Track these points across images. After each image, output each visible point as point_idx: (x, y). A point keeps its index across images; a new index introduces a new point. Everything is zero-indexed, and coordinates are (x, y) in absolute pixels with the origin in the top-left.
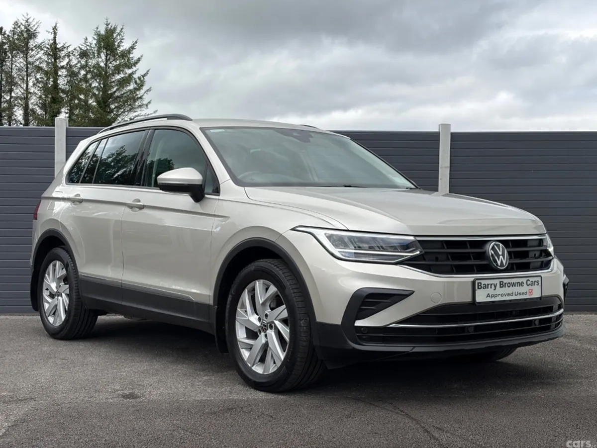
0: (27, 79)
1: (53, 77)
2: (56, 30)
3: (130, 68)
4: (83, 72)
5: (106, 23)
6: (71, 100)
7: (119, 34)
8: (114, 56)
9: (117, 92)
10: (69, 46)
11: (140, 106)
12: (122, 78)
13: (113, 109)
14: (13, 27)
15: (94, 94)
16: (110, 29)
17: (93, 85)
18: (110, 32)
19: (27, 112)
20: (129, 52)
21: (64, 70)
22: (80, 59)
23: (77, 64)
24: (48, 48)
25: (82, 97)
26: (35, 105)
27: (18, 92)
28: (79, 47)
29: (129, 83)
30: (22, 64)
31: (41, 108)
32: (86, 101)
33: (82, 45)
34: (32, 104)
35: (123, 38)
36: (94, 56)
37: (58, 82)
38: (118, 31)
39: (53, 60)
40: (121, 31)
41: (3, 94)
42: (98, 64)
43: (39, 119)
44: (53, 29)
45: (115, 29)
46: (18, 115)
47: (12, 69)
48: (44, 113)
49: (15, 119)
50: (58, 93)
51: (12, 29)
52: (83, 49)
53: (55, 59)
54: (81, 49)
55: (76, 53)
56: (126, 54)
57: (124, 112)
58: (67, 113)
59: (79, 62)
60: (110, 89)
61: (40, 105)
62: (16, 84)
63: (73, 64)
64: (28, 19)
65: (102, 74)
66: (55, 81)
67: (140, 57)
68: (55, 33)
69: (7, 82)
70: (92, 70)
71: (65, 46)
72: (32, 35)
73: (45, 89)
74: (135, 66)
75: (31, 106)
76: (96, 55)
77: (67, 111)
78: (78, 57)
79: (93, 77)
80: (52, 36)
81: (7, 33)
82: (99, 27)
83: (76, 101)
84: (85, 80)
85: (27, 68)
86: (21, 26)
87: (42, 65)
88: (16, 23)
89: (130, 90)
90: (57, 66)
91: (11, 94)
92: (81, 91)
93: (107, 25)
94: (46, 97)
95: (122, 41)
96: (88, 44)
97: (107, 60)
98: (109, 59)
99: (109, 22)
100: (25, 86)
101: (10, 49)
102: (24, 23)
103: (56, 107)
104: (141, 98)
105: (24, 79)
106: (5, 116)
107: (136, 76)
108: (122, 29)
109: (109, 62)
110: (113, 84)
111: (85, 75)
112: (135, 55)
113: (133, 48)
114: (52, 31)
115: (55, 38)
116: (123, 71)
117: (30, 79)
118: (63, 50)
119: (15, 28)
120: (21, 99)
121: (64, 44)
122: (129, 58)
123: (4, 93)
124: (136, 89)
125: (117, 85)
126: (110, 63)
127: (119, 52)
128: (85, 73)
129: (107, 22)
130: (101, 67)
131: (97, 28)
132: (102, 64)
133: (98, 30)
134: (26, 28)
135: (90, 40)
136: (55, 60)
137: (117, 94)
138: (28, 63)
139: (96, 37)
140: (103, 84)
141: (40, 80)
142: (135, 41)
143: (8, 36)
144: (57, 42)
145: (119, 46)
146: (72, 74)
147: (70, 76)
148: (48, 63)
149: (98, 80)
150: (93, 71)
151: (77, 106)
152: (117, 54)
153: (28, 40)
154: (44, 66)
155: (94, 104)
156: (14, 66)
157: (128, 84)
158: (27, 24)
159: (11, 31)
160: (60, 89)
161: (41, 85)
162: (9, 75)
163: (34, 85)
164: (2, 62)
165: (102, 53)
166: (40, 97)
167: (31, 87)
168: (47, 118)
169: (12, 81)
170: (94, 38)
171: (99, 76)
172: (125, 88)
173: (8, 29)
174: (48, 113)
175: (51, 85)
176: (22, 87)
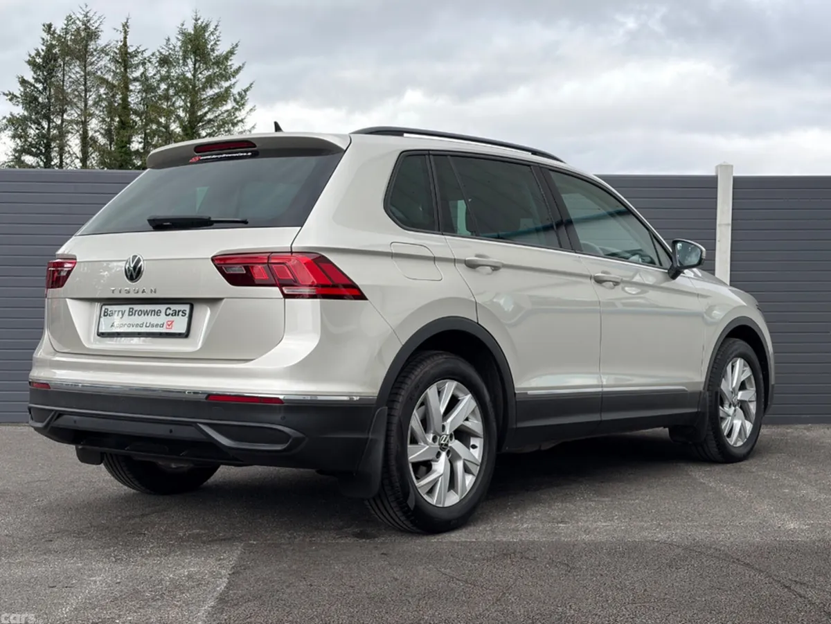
0: (86, 95)
1: (122, 94)
2: (128, 27)
3: (227, 79)
4: (163, 86)
5: (194, 17)
6: (147, 124)
7: (212, 33)
8: (205, 63)
9: (209, 113)
10: (144, 51)
12: (217, 94)
14: (66, 22)
15: (178, 117)
16: (201, 26)
17: (177, 104)
18: (201, 30)
19: (86, 141)
20: (227, 57)
21: (137, 84)
22: (159, 68)
23: (155, 75)
24: (116, 53)
25: (163, 120)
26: (95, 132)
27: (72, 114)
28: (158, 51)
29: (226, 101)
30: (78, 76)
31: (104, 136)
32: (167, 127)
33: (163, 48)
34: (92, 129)
35: (219, 38)
36: (179, 63)
37: (129, 100)
38: (211, 29)
39: (122, 70)
40: (215, 29)
41: (52, 117)
42: (183, 74)
43: (103, 151)
44: (124, 26)
45: (207, 25)
46: (73, 145)
47: (63, 81)
48: (108, 143)
49: (69, 152)
50: (128, 115)
51: (65, 27)
52: (164, 53)
53: (126, 68)
54: (161, 53)
55: (154, 60)
56: (222, 61)
58: (140, 143)
59: (158, 72)
60: (200, 110)
61: (103, 131)
62: (70, 103)
63: (150, 75)
64: (88, 12)
65: (189, 89)
66: (125, 99)
67: (241, 65)
68: (126, 32)
69: (57, 99)
70: (175, 82)
71: (139, 50)
72: (92, 35)
73: (111, 111)
74: (234, 76)
75: (90, 134)
76: (181, 61)
77: (140, 140)
78: (157, 64)
79: (176, 94)
80: (121, 37)
81: (58, 32)
82: (185, 23)
83: (154, 127)
84: (167, 97)
85: (85, 79)
86: (78, 22)
87: (106, 77)
88: (69, 18)
89: (227, 111)
90: (128, 78)
91: (62, 116)
92: (161, 112)
93: (196, 20)
94: (112, 120)
95: (218, 43)
96: (171, 46)
97: (195, 70)
98: (199, 68)
99: (198, 17)
100: (82, 105)
101: (62, 54)
102: (81, 17)
103: (126, 134)
104: (242, 121)
105: (81, 96)
106: (55, 147)
107: (235, 91)
108: (216, 26)
109: (198, 72)
110: (204, 103)
111: (167, 90)
112: (234, 63)
113: (231, 52)
114: (121, 28)
115: (125, 38)
116: (217, 84)
117: (90, 96)
118: (136, 56)
119: (67, 25)
120: (77, 123)
121: (138, 48)
122: (226, 66)
123: (53, 114)
124: (235, 110)
125: (209, 104)
126: (200, 73)
127: (212, 57)
128: (166, 87)
129: (196, 16)
130: (187, 78)
131: (183, 25)
132: (189, 75)
133: (184, 27)
134: (84, 24)
135: (173, 41)
136: (125, 70)
137: (210, 116)
138: (87, 74)
139: (180, 37)
140: (191, 102)
141: (104, 96)
142: (235, 44)
143: (60, 36)
144: (128, 44)
145: (213, 50)
146: (148, 88)
147: (146, 91)
148: (116, 74)
149: (183, 98)
150: (177, 84)
151: (154, 133)
152: (211, 60)
153: (87, 41)
154: (109, 77)
155: (178, 130)
156: (67, 77)
157: (224, 103)
159: (62, 29)
160: (131, 109)
161: (104, 104)
162: (61, 90)
163: (96, 104)
164: (51, 73)
165: (190, 59)
166: (103, 121)
167: (90, 106)
168: (113, 149)
169: (65, 98)
170: (178, 38)
171: (185, 91)
172: (220, 108)
173: (59, 26)
174: (113, 143)
175: (119, 104)
176: (78, 107)
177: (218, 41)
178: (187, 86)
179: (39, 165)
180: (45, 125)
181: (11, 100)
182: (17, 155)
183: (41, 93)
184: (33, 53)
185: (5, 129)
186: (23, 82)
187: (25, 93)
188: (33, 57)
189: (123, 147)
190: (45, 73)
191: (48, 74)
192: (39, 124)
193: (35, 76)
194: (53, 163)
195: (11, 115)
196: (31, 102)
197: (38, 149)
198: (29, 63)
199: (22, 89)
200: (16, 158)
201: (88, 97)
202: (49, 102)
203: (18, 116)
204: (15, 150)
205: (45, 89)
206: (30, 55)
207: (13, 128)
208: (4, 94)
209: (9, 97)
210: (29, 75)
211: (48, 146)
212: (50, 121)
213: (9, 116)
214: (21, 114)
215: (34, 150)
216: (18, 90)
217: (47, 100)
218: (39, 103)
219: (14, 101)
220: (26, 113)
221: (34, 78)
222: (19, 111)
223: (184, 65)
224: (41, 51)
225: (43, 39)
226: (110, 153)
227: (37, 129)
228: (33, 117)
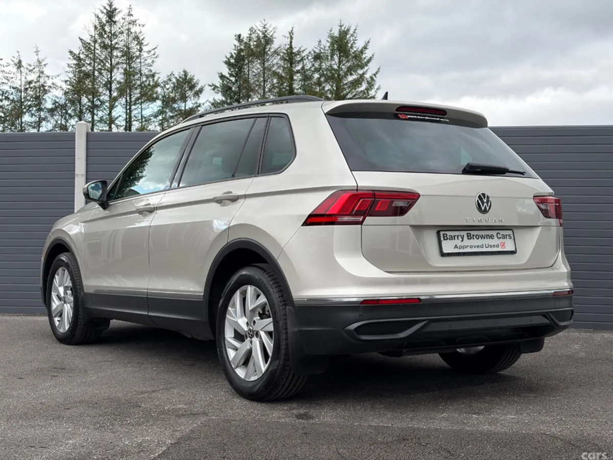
0: (264, 85)
1: (289, 82)
2: (293, 34)
3: (362, 68)
4: (316, 76)
5: (339, 25)
7: (352, 35)
8: (347, 57)
9: (349, 94)
10: (304, 50)
12: (354, 79)
14: (249, 32)
16: (344, 31)
17: (326, 89)
18: (344, 33)
20: (362, 52)
21: (299, 75)
22: (313, 62)
23: (311, 68)
24: (284, 53)
28: (313, 50)
29: (361, 84)
30: (259, 70)
33: (316, 48)
35: (356, 39)
36: (328, 59)
37: (294, 86)
38: (351, 32)
39: (289, 65)
40: (354, 32)
42: (331, 66)
44: (290, 33)
45: (348, 30)
47: (248, 75)
51: (249, 36)
52: (317, 52)
53: (291, 64)
54: (315, 52)
55: (310, 57)
56: (358, 56)
59: (313, 65)
60: (343, 91)
62: (252, 90)
63: (308, 68)
64: (265, 25)
65: (335, 77)
66: (291, 86)
67: (371, 56)
68: (291, 38)
70: (325, 73)
71: (301, 50)
72: (268, 41)
73: (280, 95)
74: (366, 65)
76: (329, 57)
78: (312, 60)
79: (326, 81)
80: (289, 40)
81: (245, 40)
82: (333, 29)
84: (319, 83)
85: (264, 73)
86: (258, 32)
87: (278, 70)
88: (251, 30)
89: (361, 91)
90: (293, 71)
91: (248, 100)
92: (315, 94)
93: (341, 26)
95: (355, 42)
96: (322, 46)
97: (340, 62)
98: (342, 61)
99: (342, 24)
100: (261, 92)
101: (247, 56)
102: (261, 28)
105: (261, 85)
107: (367, 76)
108: (355, 30)
109: (342, 64)
110: (345, 87)
111: (319, 79)
112: (367, 54)
113: (365, 48)
114: (288, 35)
115: (291, 42)
116: (355, 71)
117: (267, 85)
118: (298, 55)
119: (250, 34)
121: (300, 49)
122: (361, 58)
124: (367, 89)
125: (349, 87)
126: (344, 65)
127: (351, 53)
128: (319, 76)
129: (341, 23)
130: (334, 69)
131: (331, 31)
132: (335, 67)
133: (332, 32)
134: (263, 34)
135: (324, 43)
138: (264, 69)
139: (329, 40)
140: (336, 87)
141: (276, 85)
142: (367, 41)
143: (246, 42)
144: (293, 47)
145: (352, 47)
146: (306, 78)
147: (304, 80)
148: (284, 68)
149: (331, 83)
150: (326, 74)
152: (350, 54)
153: (265, 46)
154: (280, 71)
156: (251, 72)
157: (360, 86)
158: (264, 30)
159: (247, 38)
160: (295, 93)
161: (276, 90)
162: (246, 81)
163: (270, 91)
164: (241, 69)
165: (336, 55)
167: (267, 92)
169: (249, 87)
170: (327, 41)
171: (332, 79)
172: (357, 90)
173: (245, 35)
175: (286, 89)
176: (259, 93)
177: (356, 40)
178: (333, 75)
181: (214, 89)
183: (234, 84)
184: (229, 56)
186: (222, 77)
187: (223, 85)
188: (228, 59)
190: (237, 70)
191: (239, 70)
193: (230, 73)
195: (215, 100)
196: (227, 90)
198: (226, 63)
199: (221, 82)
201: (265, 85)
202: (239, 90)
203: (218, 101)
205: (236, 81)
206: (226, 57)
208: (209, 85)
209: (213, 87)
210: (226, 71)
213: (212, 101)
214: (221, 99)
216: (218, 82)
217: (237, 89)
218: (232, 91)
219: (216, 90)
220: (224, 99)
221: (229, 74)
222: (219, 97)
223: (331, 60)
224: (233, 54)
225: (235, 46)
228: (228, 101)
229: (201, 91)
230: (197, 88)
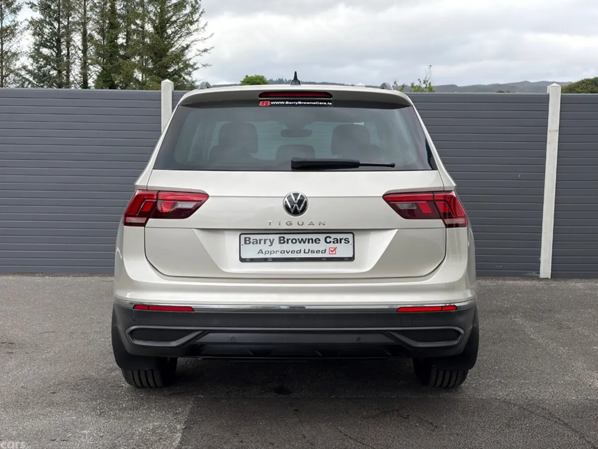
0: (85, 4)
1: (111, 3)
6: (128, 25)
9: (173, 17)
11: (197, 30)
13: (170, 35)
15: (150, 19)
17: (150, 10)
19: (86, 38)
25: (138, 22)
26: (92, 30)
27: (76, 17)
29: (184, 7)
31: (99, 34)
32: (143, 27)
34: (90, 29)
37: (116, 7)
41: (61, 20)
43: (98, 45)
46: (76, 41)
48: (102, 38)
49: (73, 45)
50: (115, 19)
57: (180, 37)
58: (123, 39)
60: (167, 14)
61: (97, 30)
62: (73, 9)
66: (113, 6)
69: (64, 6)
73: (103, 15)
75: (89, 32)
77: (123, 37)
79: (150, 2)
83: (133, 27)
84: (143, 5)
89: (186, 14)
91: (68, 19)
94: (104, 22)
100: (82, 11)
103: (114, 32)
104: (197, 21)
105: (82, 4)
106: (63, 42)
110: (170, 9)
117: (88, 4)
120: (79, 24)
123: (62, 18)
124: (192, 13)
125: (173, 9)
137: (174, 19)
140: (160, 8)
141: (98, 4)
149: (155, 5)
151: (134, 32)
160: (117, 14)
161: (98, 10)
163: (91, 9)
166: (98, 22)
167: (88, 11)
168: (105, 43)
169: (70, 6)
172: (182, 12)
174: (106, 39)
175: (109, 10)
176: (79, 12)
179: (53, 55)
180: (56, 25)
181: (31, 7)
182: (36, 47)
185: (28, 29)
187: (41, 3)
189: (112, 42)
192: (52, 25)
194: (62, 54)
195: (33, 19)
196: (45, 9)
197: (52, 43)
200: (36, 49)
202: (59, 8)
203: (36, 19)
204: (35, 44)
207: (33, 28)
208: (27, 3)
209: (30, 5)
211: (58, 41)
212: (59, 22)
213: (30, 19)
214: (39, 18)
215: (49, 44)
217: (57, 7)
218: (52, 9)
219: (34, 8)
220: (42, 17)
222: (38, 15)
226: (103, 46)
227: (51, 28)
228: (47, 20)
229: (18, 8)
230: (14, 6)
